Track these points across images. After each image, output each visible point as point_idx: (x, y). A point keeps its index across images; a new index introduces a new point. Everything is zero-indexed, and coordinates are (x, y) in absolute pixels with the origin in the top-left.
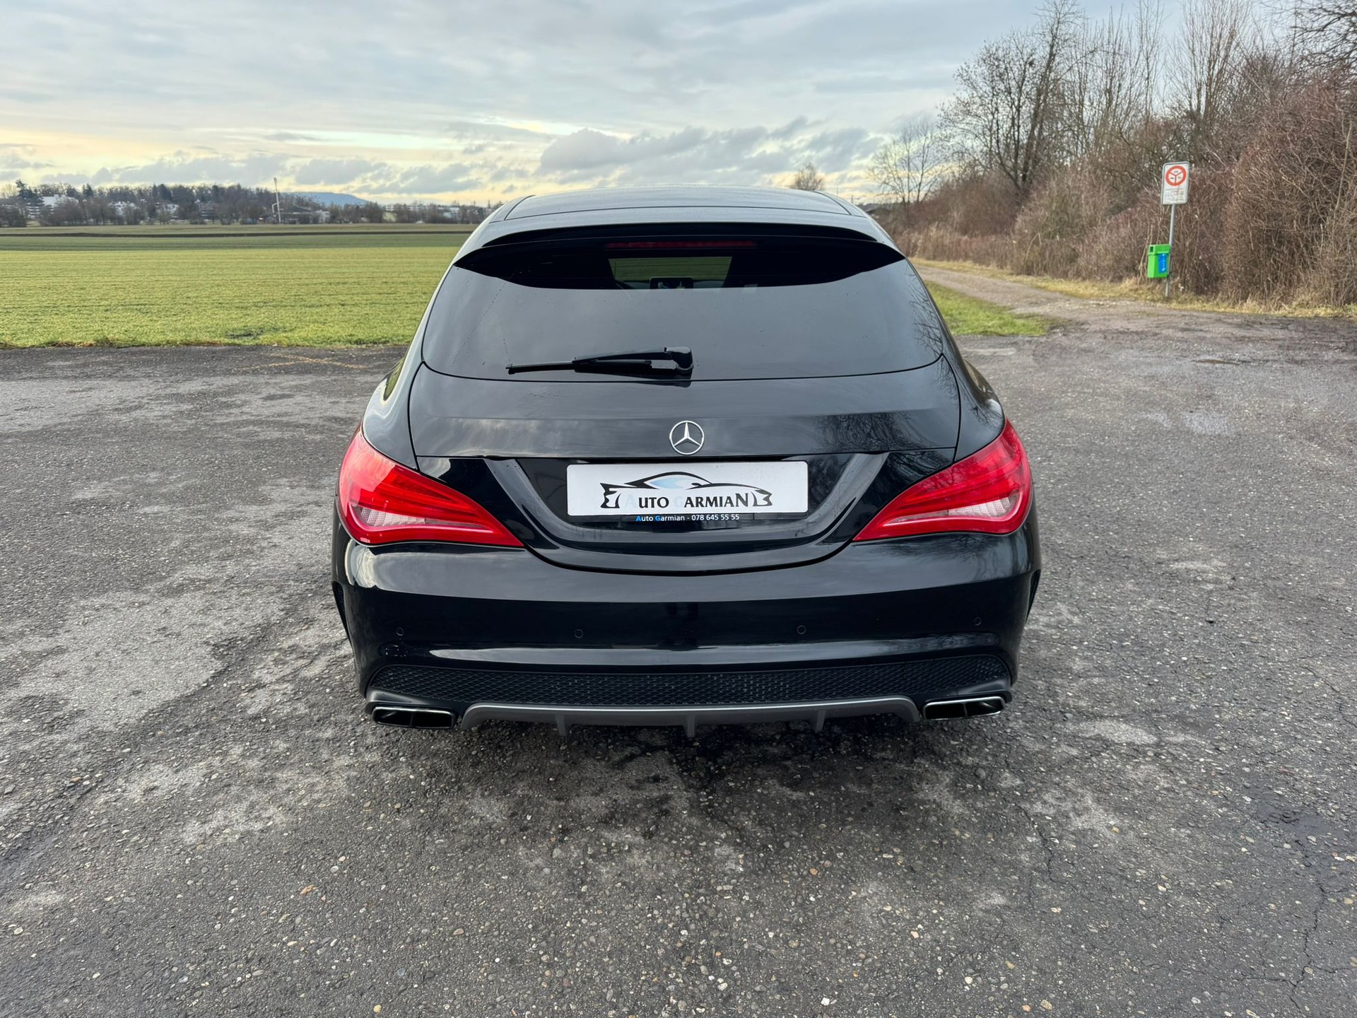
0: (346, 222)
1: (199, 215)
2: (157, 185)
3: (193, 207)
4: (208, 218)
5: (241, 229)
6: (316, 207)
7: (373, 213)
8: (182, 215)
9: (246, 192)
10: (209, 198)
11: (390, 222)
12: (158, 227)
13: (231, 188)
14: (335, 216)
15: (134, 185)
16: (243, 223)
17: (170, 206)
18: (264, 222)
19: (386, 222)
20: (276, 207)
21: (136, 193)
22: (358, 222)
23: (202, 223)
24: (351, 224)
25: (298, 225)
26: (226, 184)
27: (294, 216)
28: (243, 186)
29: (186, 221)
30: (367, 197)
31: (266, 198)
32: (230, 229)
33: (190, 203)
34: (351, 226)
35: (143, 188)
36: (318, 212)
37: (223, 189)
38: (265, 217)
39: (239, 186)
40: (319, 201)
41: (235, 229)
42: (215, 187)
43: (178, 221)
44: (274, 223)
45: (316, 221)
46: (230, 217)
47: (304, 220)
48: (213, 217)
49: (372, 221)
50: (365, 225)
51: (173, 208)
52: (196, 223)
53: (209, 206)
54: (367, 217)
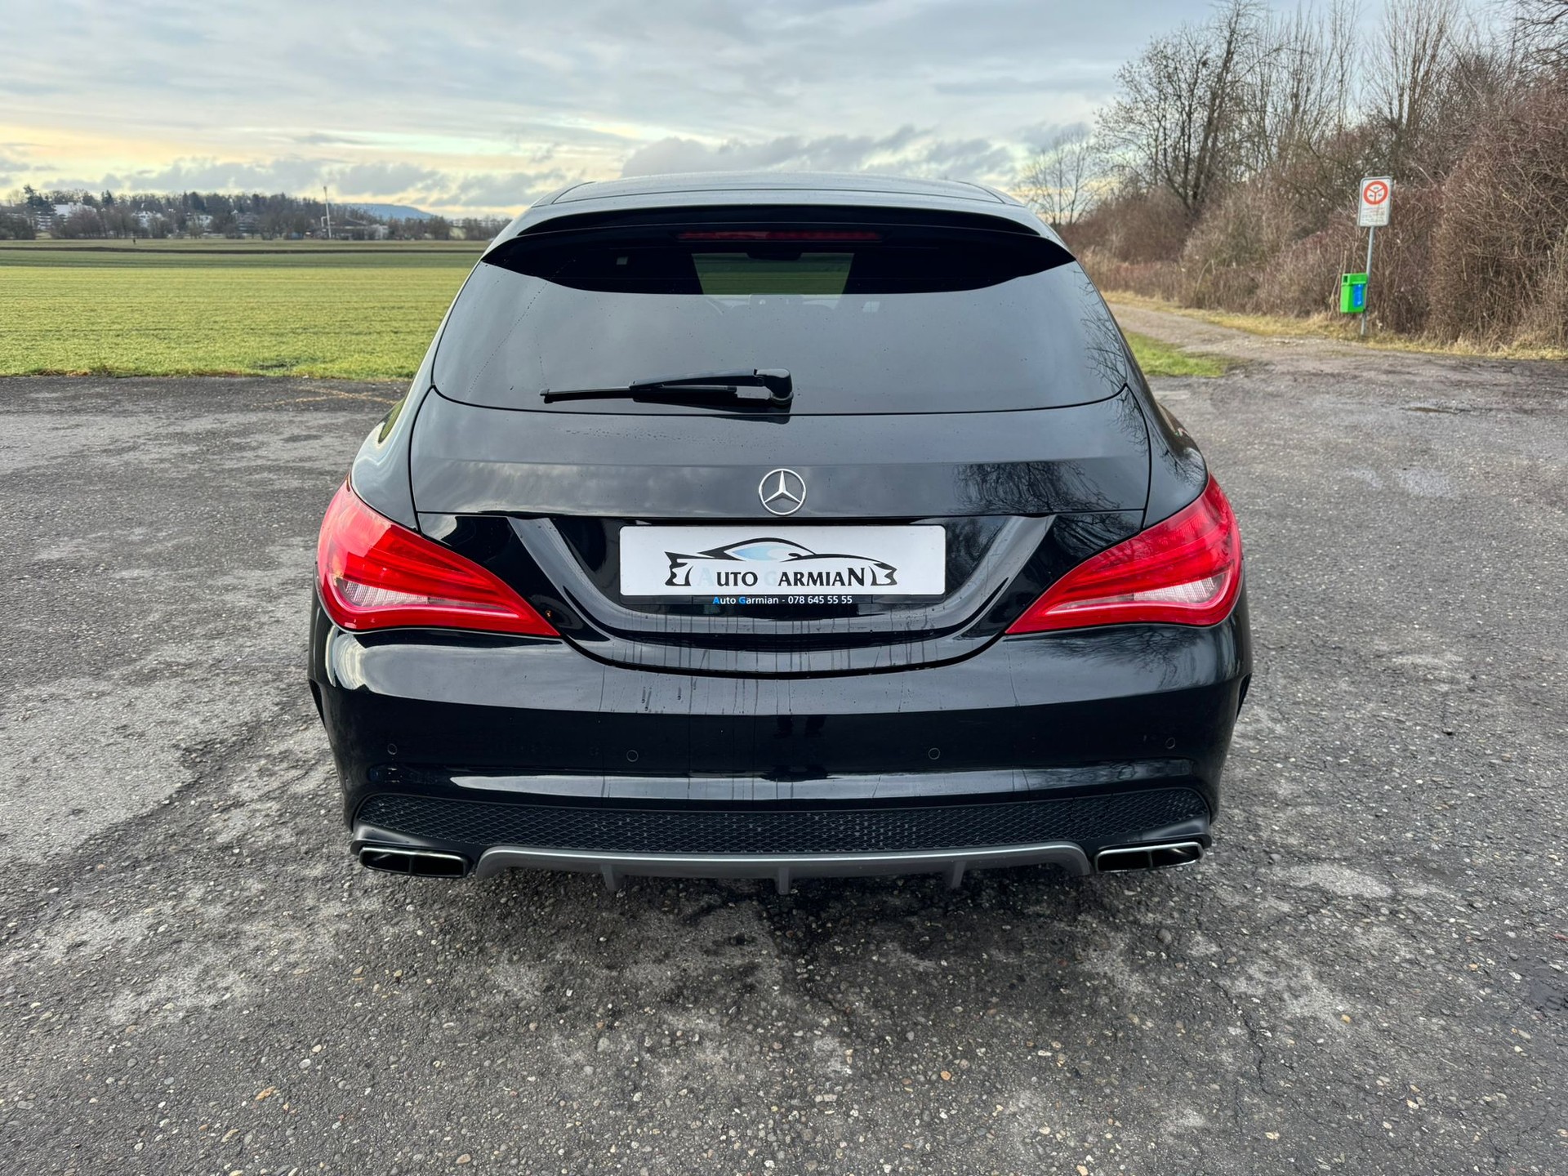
0: (407, 239)
1: (237, 228)
2: (189, 192)
3: (230, 219)
4: (246, 231)
5: (285, 245)
6: (373, 221)
7: (439, 228)
8: (217, 228)
9: (291, 202)
10: (249, 209)
11: (459, 239)
12: (188, 241)
13: (274, 197)
14: (394, 231)
15: (159, 193)
16: (288, 238)
17: (203, 217)
18: (312, 237)
19: (453, 239)
20: (325, 221)
21: (163, 202)
22: (420, 239)
23: (240, 237)
24: (413, 241)
25: (351, 242)
26: (268, 193)
27: (347, 231)
28: (287, 196)
29: (221, 235)
30: (429, 210)
31: (314, 209)
32: (272, 245)
33: (226, 214)
34: (413, 244)
35: (171, 196)
36: (375, 226)
37: (264, 198)
38: (313, 232)
39: (283, 196)
40: (376, 214)
41: (278, 245)
42: (256, 197)
43: (212, 235)
44: (323, 238)
45: (372, 237)
46: (273, 230)
47: (359, 236)
48: (252, 230)
49: (437, 238)
50: (429, 242)
51: (206, 220)
52: (233, 238)
53: (248, 218)
54: (431, 233)
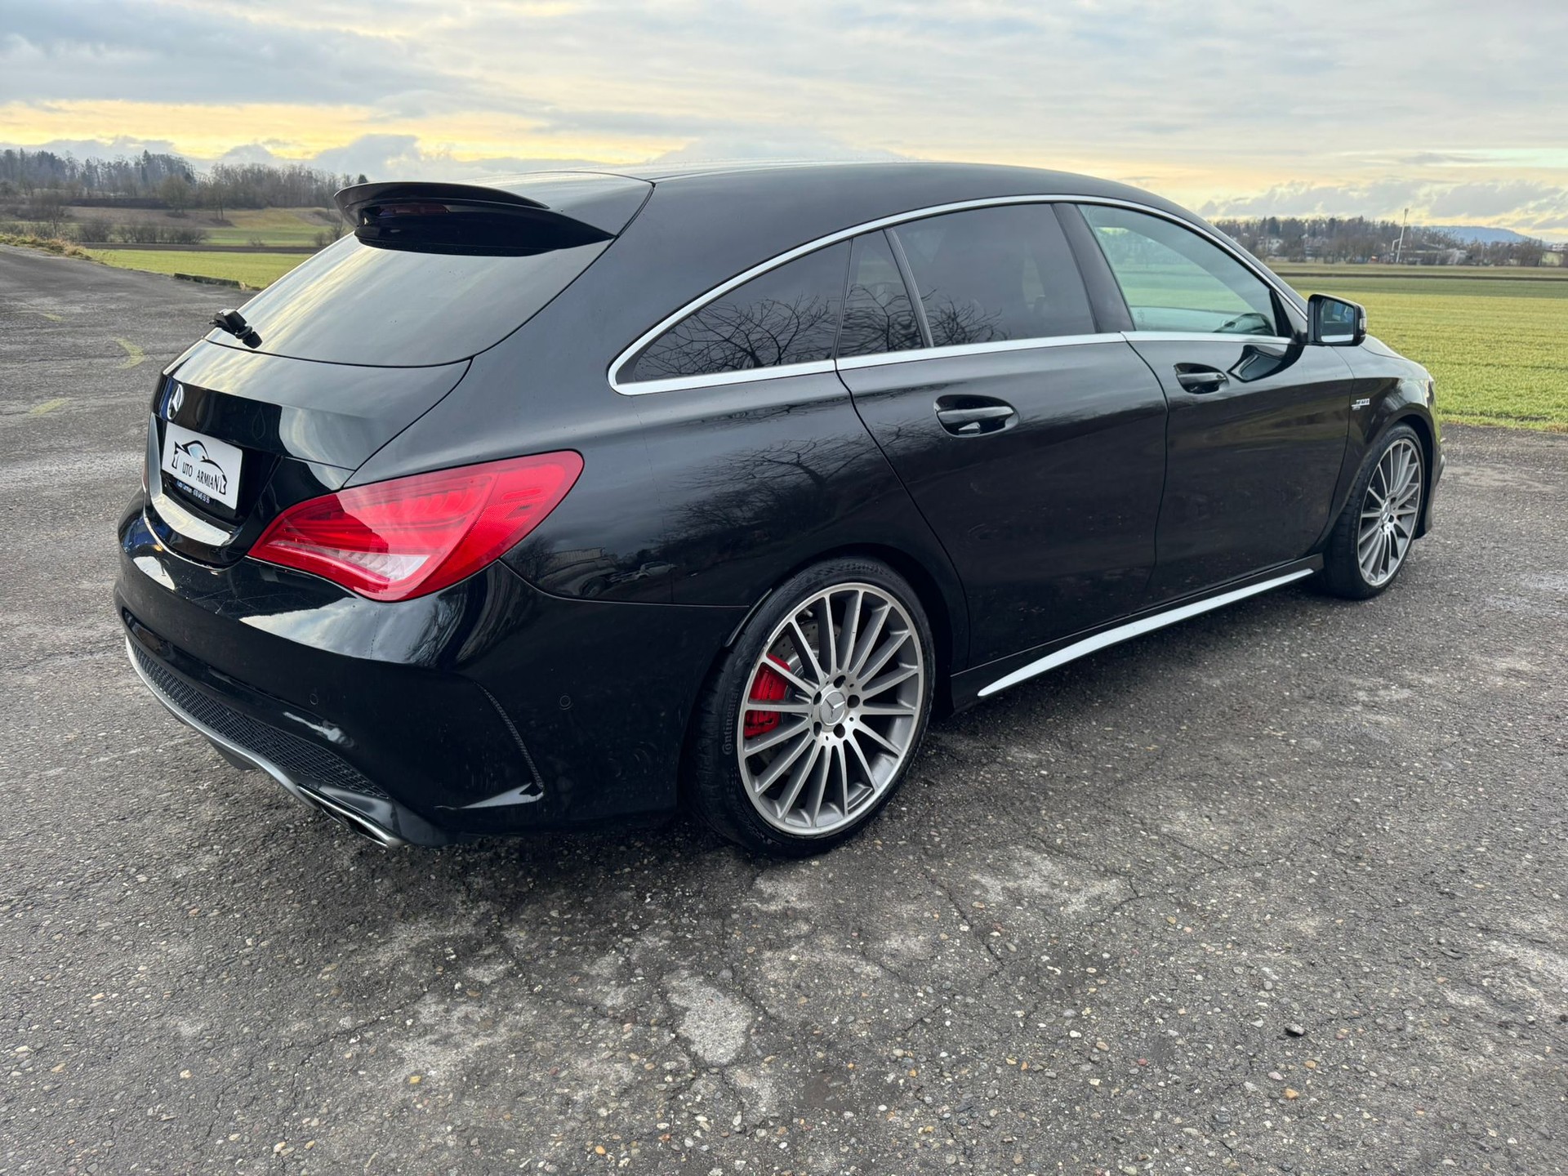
0: (1486, 265)
1: (1303, 253)
2: (1268, 218)
3: (1299, 242)
4: (1311, 255)
5: (1344, 269)
6: (1451, 245)
7: (1530, 254)
8: (1283, 252)
9: (1368, 225)
10: (1322, 233)
11: (1552, 265)
13: (1350, 220)
14: (1473, 256)
15: (1242, 219)
16: (1351, 262)
17: (1274, 241)
18: (1377, 261)
19: (1545, 265)
20: (1397, 245)
21: (1242, 227)
22: (1502, 265)
23: (1302, 261)
24: (1492, 267)
25: (1419, 266)
26: (1345, 216)
27: (1417, 255)
28: (1365, 219)
29: (1286, 259)
30: (1526, 232)
31: (1390, 232)
32: (1332, 269)
33: (1297, 238)
34: (1492, 270)
35: (1251, 221)
36: (1451, 250)
37: (1341, 222)
38: (1379, 256)
39: (1361, 219)
40: (1457, 237)
41: (1339, 269)
42: (1332, 220)
43: (1277, 259)
44: (1389, 263)
45: (1443, 262)
46: (1338, 254)
47: (1429, 261)
48: (1316, 254)
49: (1523, 264)
50: (1513, 268)
51: (1276, 244)
52: (1295, 261)
53: (1318, 241)
54: (1517, 258)
